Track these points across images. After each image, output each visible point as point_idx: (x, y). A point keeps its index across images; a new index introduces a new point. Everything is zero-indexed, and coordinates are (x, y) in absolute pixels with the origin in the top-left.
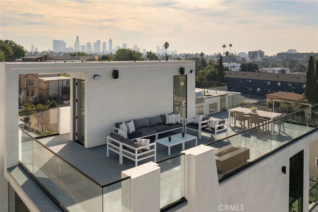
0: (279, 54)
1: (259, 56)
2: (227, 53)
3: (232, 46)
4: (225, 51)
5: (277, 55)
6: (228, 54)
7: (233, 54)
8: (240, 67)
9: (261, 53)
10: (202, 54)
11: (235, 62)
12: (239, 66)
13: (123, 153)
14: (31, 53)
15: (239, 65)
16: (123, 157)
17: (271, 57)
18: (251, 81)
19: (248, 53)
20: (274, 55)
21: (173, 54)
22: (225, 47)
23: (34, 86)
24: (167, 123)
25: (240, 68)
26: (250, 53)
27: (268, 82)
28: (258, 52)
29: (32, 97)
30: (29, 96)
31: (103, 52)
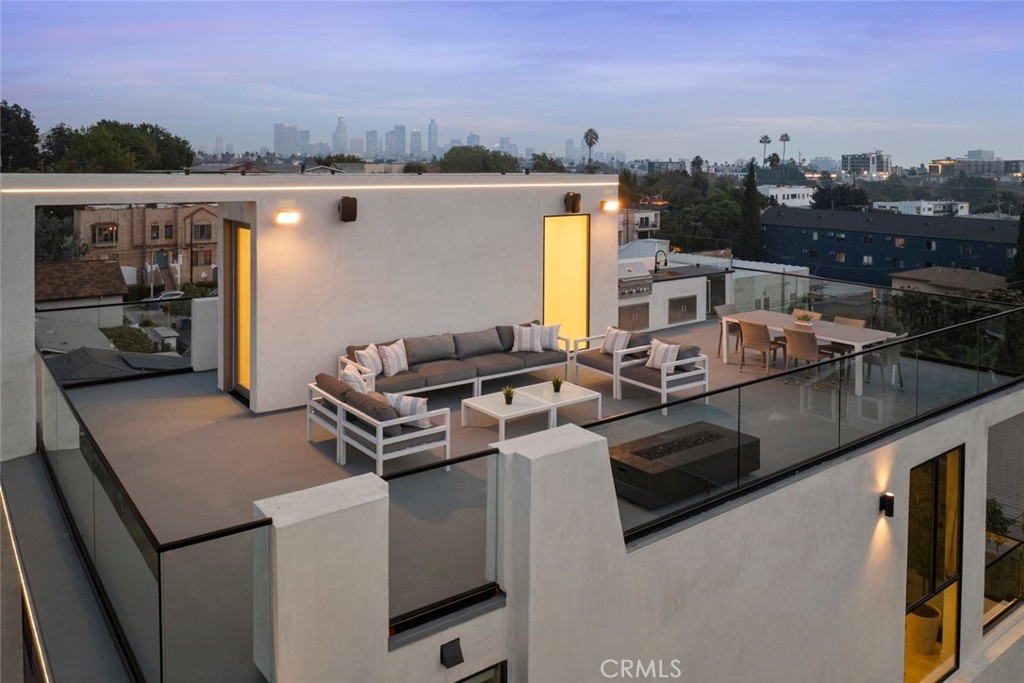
1: (873, 167)
2: (774, 159)
3: (788, 140)
4: (769, 153)
5: (930, 165)
6: (778, 160)
7: (794, 162)
8: (814, 197)
9: (881, 159)
10: (697, 162)
11: (800, 184)
12: (811, 193)
13: (348, 432)
14: (215, 156)
15: (811, 191)
16: (348, 445)
17: (912, 172)
18: (843, 236)
19: (841, 158)
21: (614, 161)
22: (769, 141)
23: (212, 241)
24: (515, 349)
25: (813, 201)
26: (846, 159)
27: (897, 240)
28: (870, 157)
29: (206, 267)
30: (197, 264)
31: (412, 155)
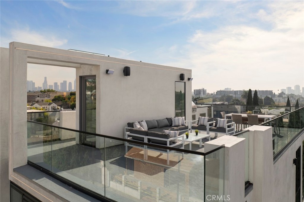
0: (218, 92)
1: (202, 93)
5: (216, 92)
9: (204, 91)
17: (212, 94)
20: (214, 92)
24: (173, 125)
26: (195, 91)
28: (201, 90)
31: (69, 91)
